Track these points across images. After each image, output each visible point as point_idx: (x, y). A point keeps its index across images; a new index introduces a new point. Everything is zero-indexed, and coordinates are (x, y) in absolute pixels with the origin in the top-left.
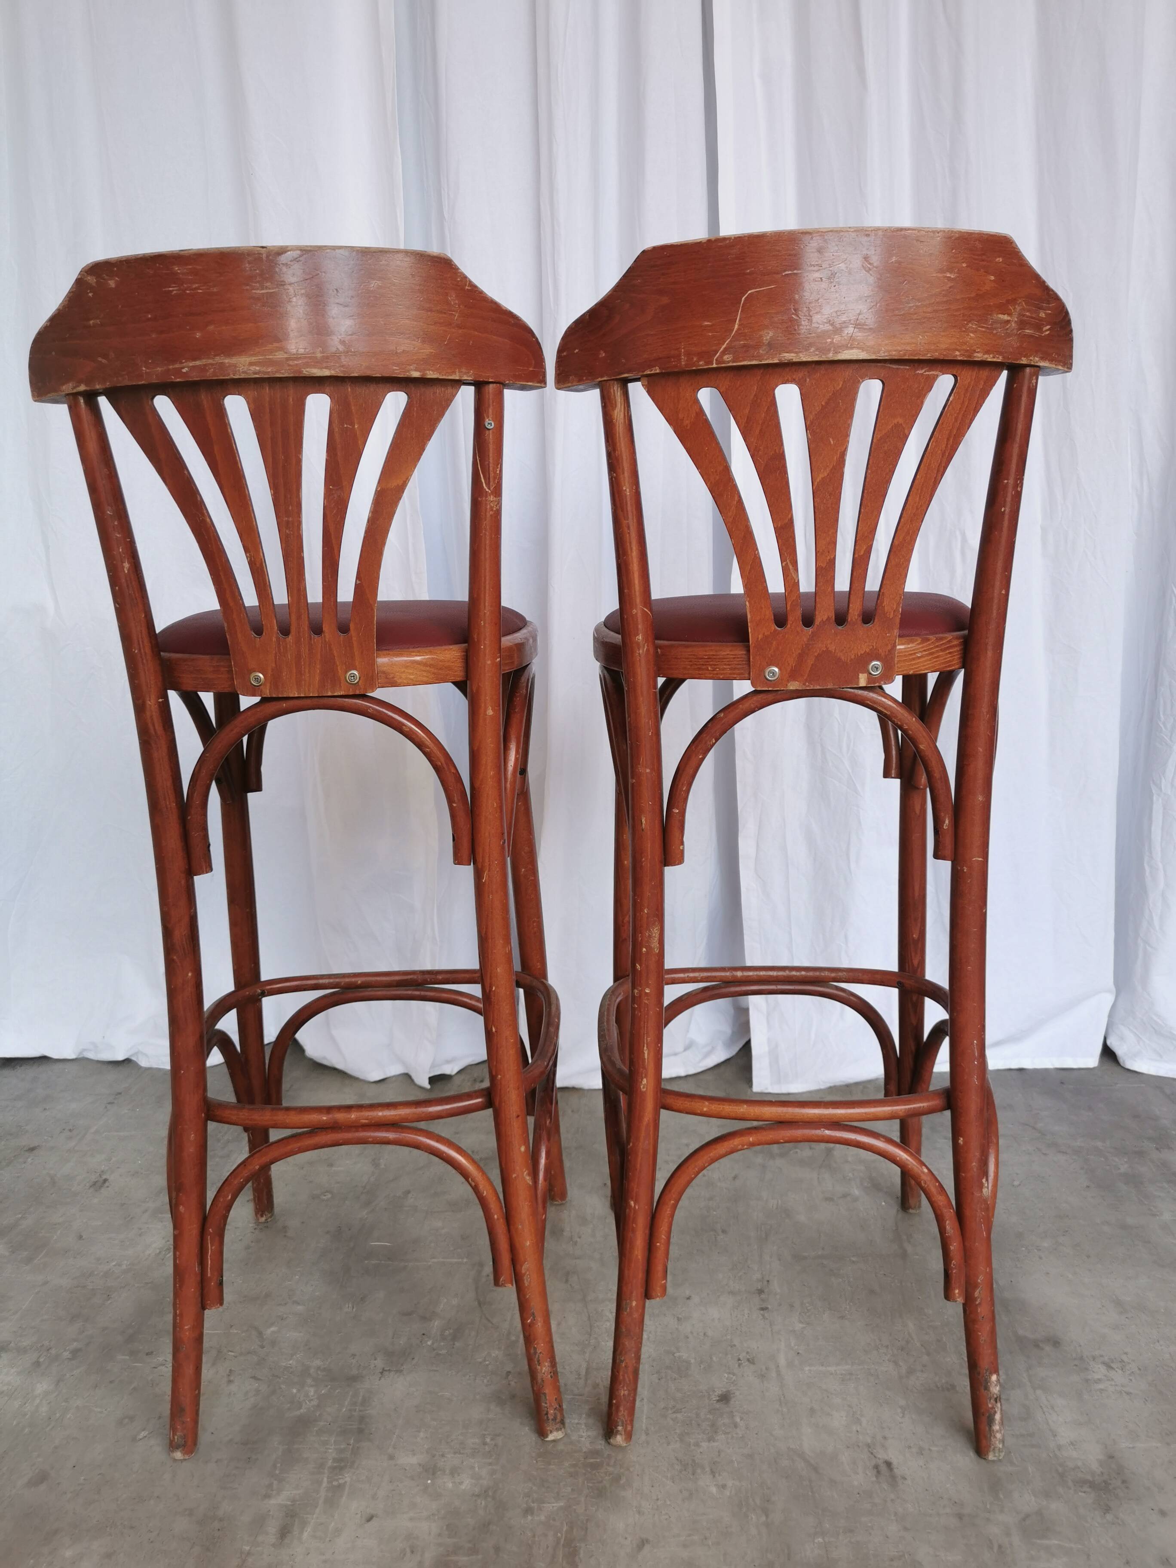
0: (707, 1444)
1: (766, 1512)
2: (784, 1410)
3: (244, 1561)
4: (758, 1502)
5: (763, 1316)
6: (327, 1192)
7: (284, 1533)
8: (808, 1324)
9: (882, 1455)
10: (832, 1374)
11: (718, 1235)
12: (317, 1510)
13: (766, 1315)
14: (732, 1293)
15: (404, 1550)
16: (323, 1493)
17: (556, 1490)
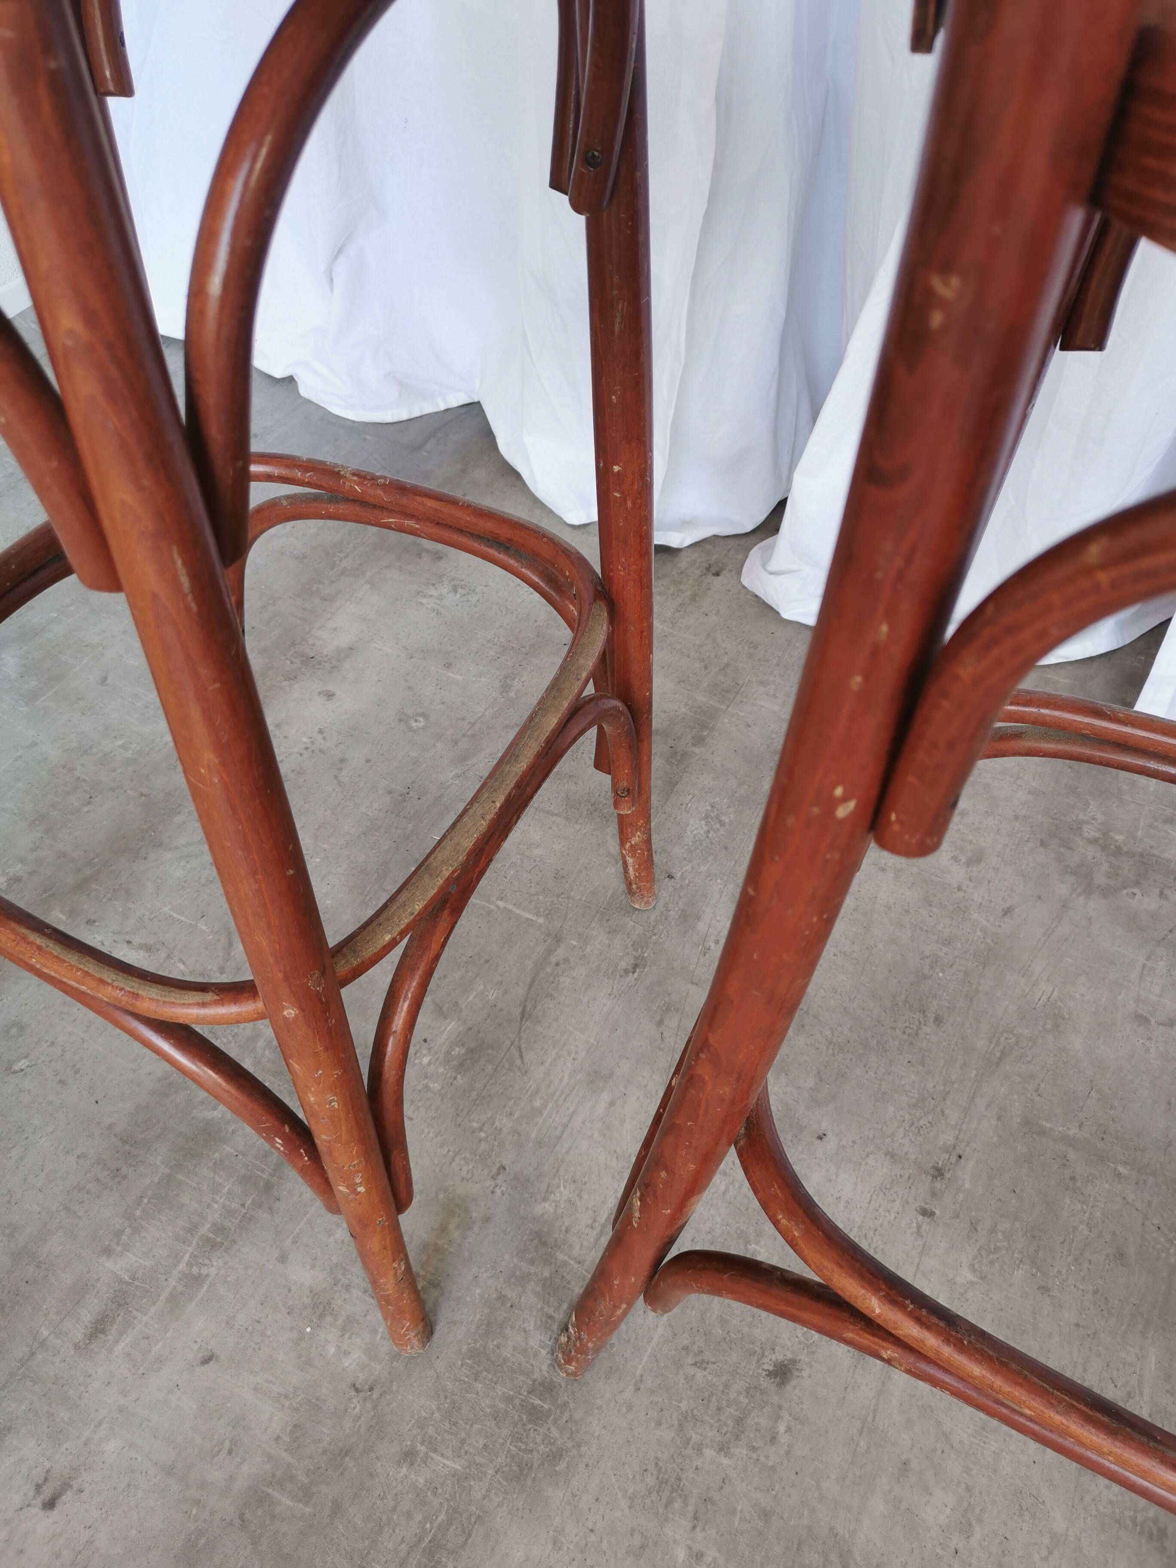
0: (713, 1453)
2: (862, 1444)
3: (33, 1354)
5: (919, 1227)
6: (423, 715)
7: (98, 1329)
8: (982, 1278)
11: (925, 1025)
12: (153, 1310)
13: (925, 1227)
14: (891, 1155)
15: (222, 1443)
16: (172, 1282)
17: (463, 1435)
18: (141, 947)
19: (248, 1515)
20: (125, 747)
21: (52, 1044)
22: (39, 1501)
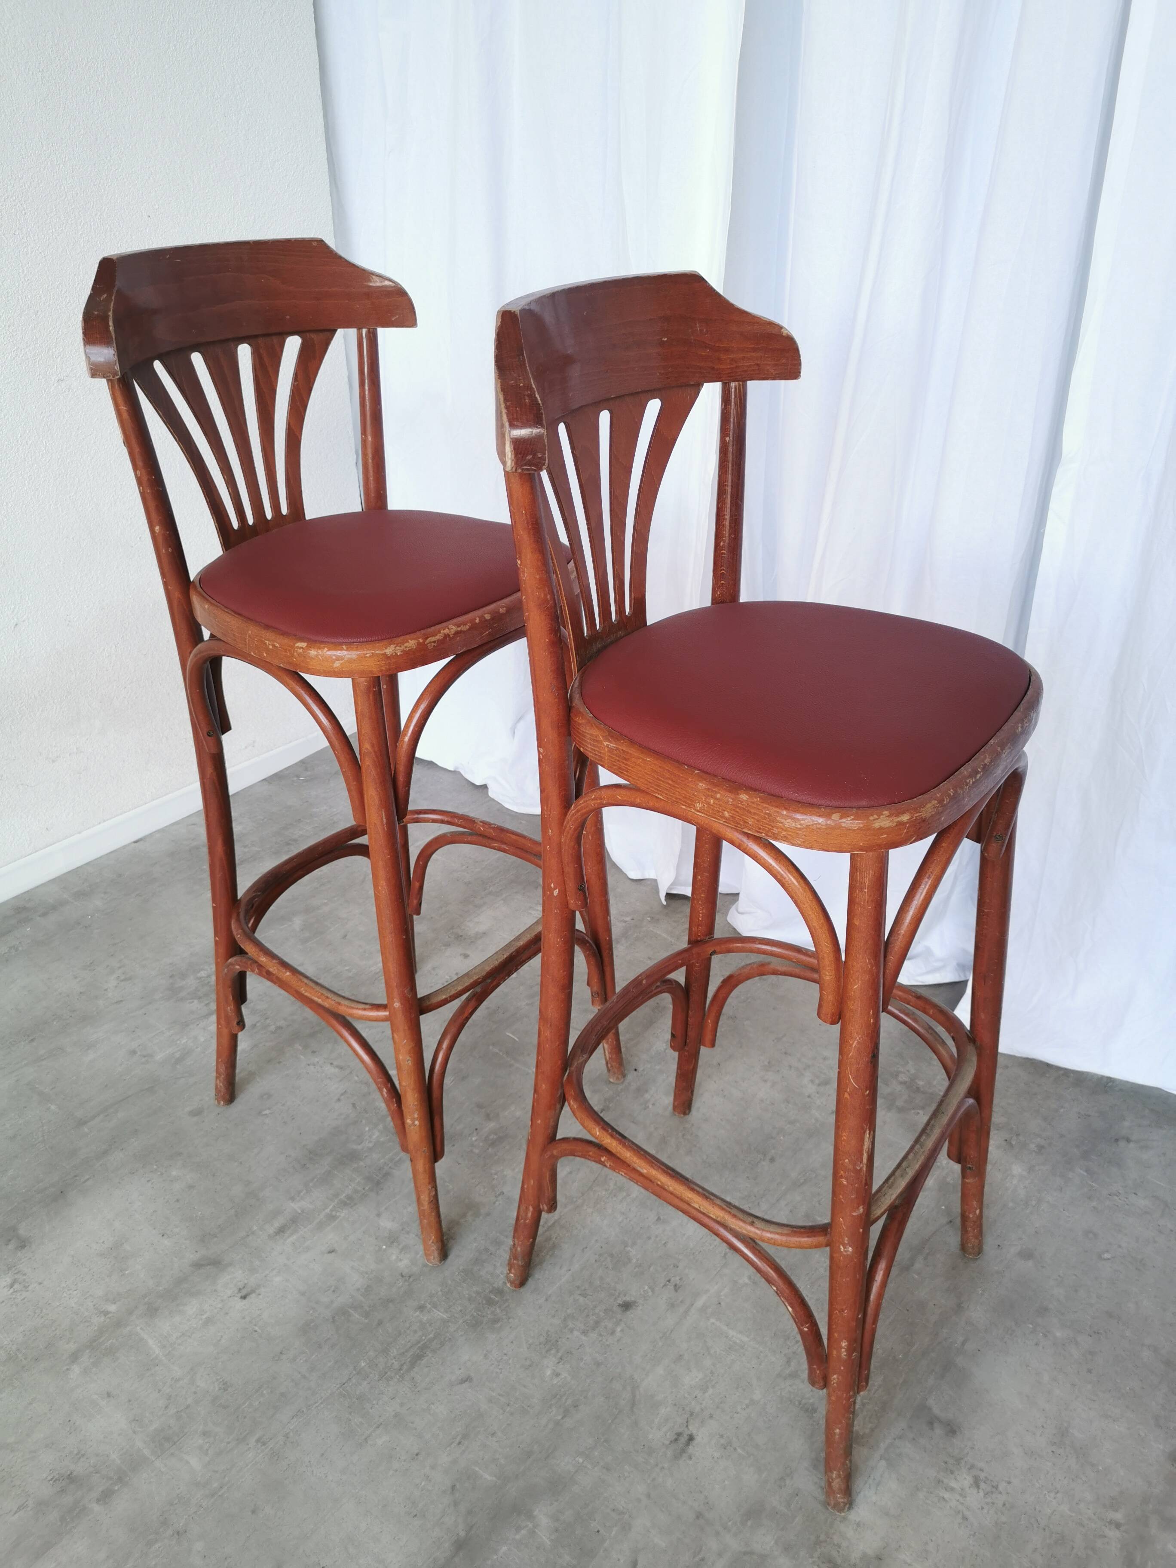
0: (579, 1334)
1: (566, 1413)
2: (660, 1344)
3: (248, 1236)
4: (569, 1402)
5: (725, 1254)
7: (281, 1230)
9: (693, 1429)
10: (727, 1337)
11: (764, 1161)
12: (309, 1227)
15: (331, 1287)
16: (322, 1216)
17: (451, 1303)
18: (337, 1067)
19: (337, 1318)
20: (349, 971)
21: (284, 1105)
22: (240, 1295)
